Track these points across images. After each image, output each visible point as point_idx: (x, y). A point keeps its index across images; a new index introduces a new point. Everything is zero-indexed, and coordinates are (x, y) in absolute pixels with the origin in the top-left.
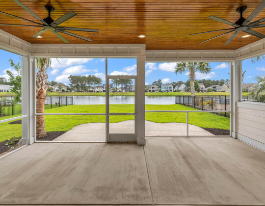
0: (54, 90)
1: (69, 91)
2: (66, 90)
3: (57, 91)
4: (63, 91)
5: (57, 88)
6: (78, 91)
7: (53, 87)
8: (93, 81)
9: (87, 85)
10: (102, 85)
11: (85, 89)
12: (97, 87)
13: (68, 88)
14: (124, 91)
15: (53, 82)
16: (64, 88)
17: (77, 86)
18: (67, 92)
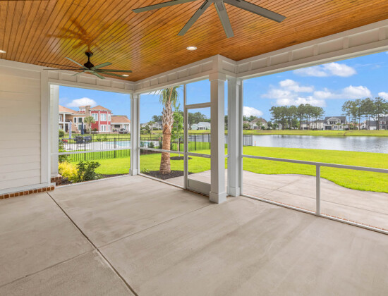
0: (252, 128)
1: (271, 128)
2: (266, 127)
3: (256, 128)
4: (263, 128)
5: (255, 125)
6: (283, 129)
7: (251, 124)
8: (308, 113)
9: (298, 119)
10: (324, 119)
11: (294, 125)
12: (315, 122)
13: (269, 125)
14: (372, 128)
15: (252, 117)
16: (263, 125)
17: (283, 122)
18: (269, 129)
